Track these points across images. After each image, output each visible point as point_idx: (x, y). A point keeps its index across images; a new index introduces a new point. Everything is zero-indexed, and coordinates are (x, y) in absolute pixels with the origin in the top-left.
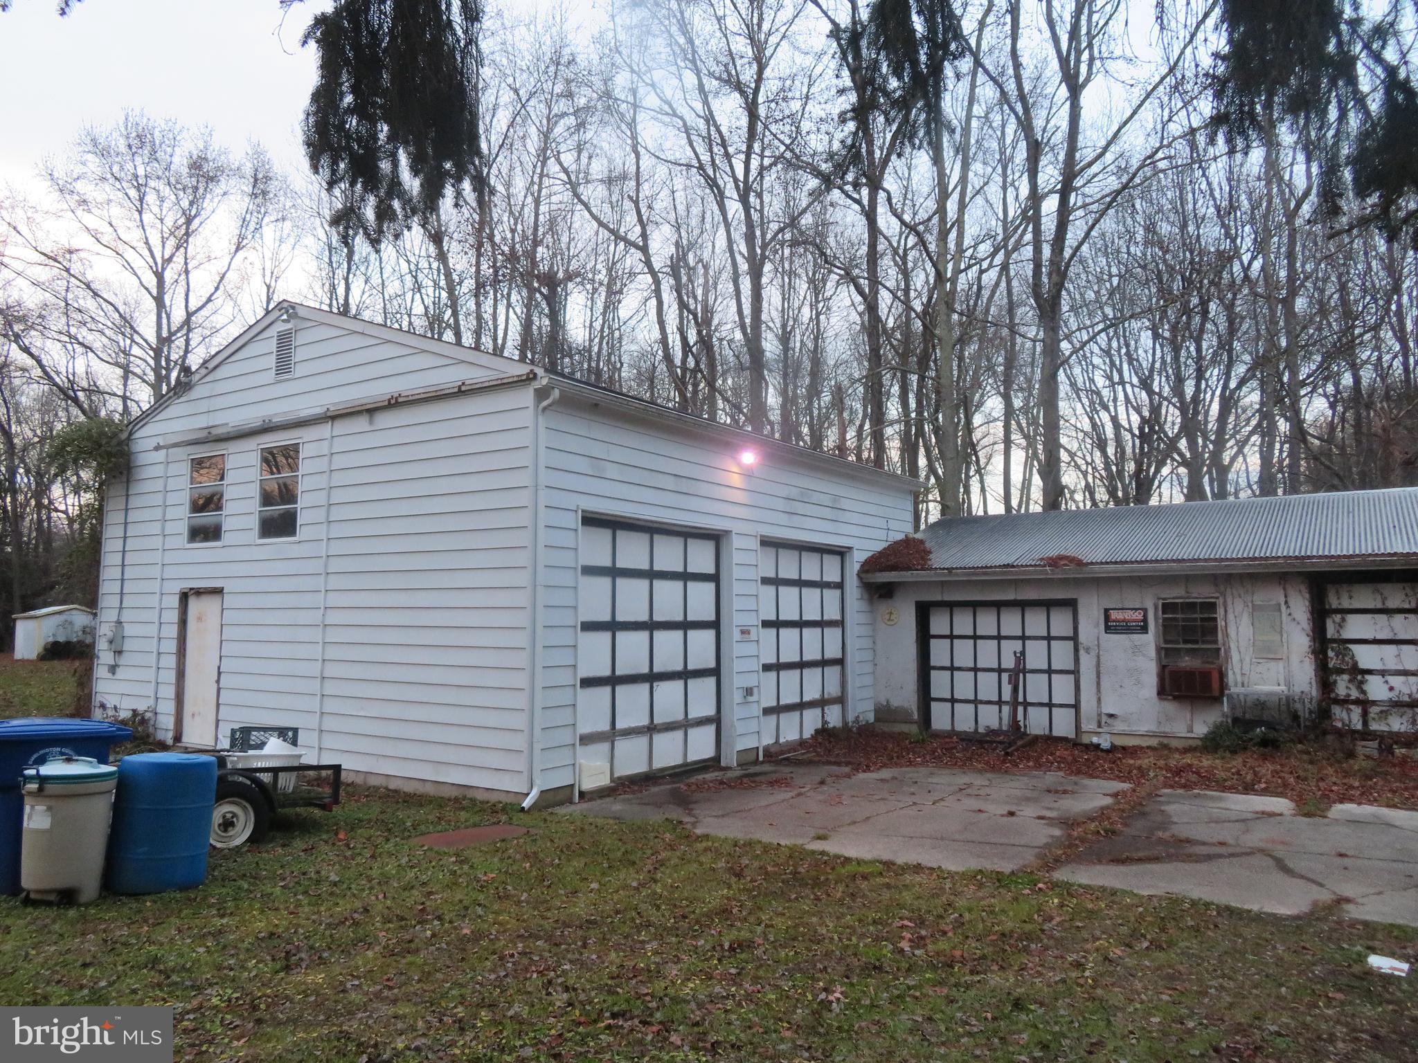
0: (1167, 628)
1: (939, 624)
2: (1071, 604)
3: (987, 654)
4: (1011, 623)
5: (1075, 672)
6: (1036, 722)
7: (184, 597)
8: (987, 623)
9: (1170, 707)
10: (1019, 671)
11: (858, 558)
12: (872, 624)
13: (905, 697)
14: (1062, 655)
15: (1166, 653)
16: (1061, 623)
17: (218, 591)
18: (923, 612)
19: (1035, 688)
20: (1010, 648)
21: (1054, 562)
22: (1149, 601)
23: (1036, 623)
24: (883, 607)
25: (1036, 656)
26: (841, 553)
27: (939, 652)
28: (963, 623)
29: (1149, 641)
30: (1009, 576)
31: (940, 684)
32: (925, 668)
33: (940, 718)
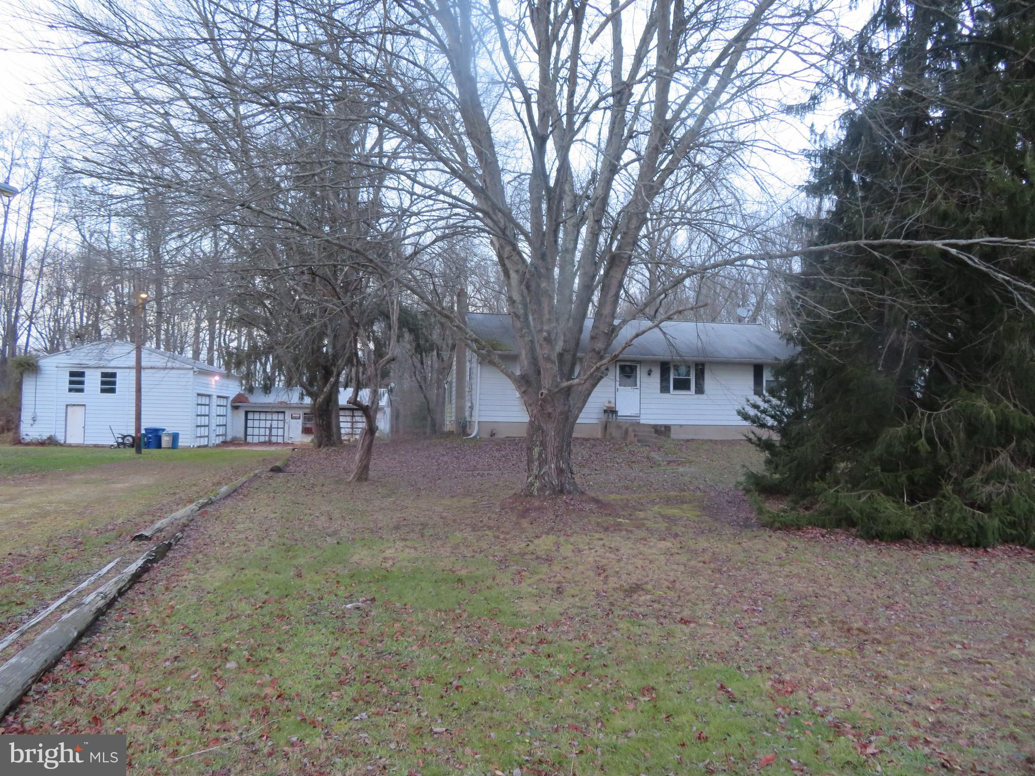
0: (305, 418)
1: (250, 416)
2: (284, 412)
3: (263, 424)
4: (269, 417)
5: (284, 428)
6: (274, 439)
7: (67, 406)
8: (263, 416)
9: (304, 435)
10: (271, 428)
11: (231, 399)
12: (233, 416)
13: (241, 435)
14: (281, 424)
15: (304, 423)
16: (281, 417)
17: (84, 405)
18: (247, 413)
19: (274, 432)
20: (268, 423)
21: (281, 403)
22: (301, 413)
23: (275, 416)
24: (236, 412)
25: (275, 424)
26: (226, 398)
27: (250, 423)
28: (257, 416)
29: (300, 421)
30: (269, 405)
31: (250, 431)
32: (246, 427)
33: (249, 439)
